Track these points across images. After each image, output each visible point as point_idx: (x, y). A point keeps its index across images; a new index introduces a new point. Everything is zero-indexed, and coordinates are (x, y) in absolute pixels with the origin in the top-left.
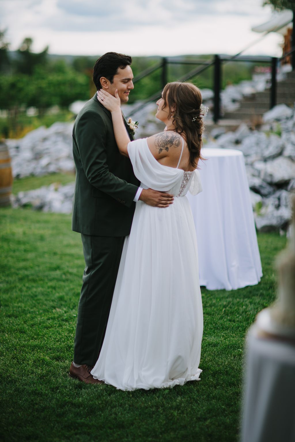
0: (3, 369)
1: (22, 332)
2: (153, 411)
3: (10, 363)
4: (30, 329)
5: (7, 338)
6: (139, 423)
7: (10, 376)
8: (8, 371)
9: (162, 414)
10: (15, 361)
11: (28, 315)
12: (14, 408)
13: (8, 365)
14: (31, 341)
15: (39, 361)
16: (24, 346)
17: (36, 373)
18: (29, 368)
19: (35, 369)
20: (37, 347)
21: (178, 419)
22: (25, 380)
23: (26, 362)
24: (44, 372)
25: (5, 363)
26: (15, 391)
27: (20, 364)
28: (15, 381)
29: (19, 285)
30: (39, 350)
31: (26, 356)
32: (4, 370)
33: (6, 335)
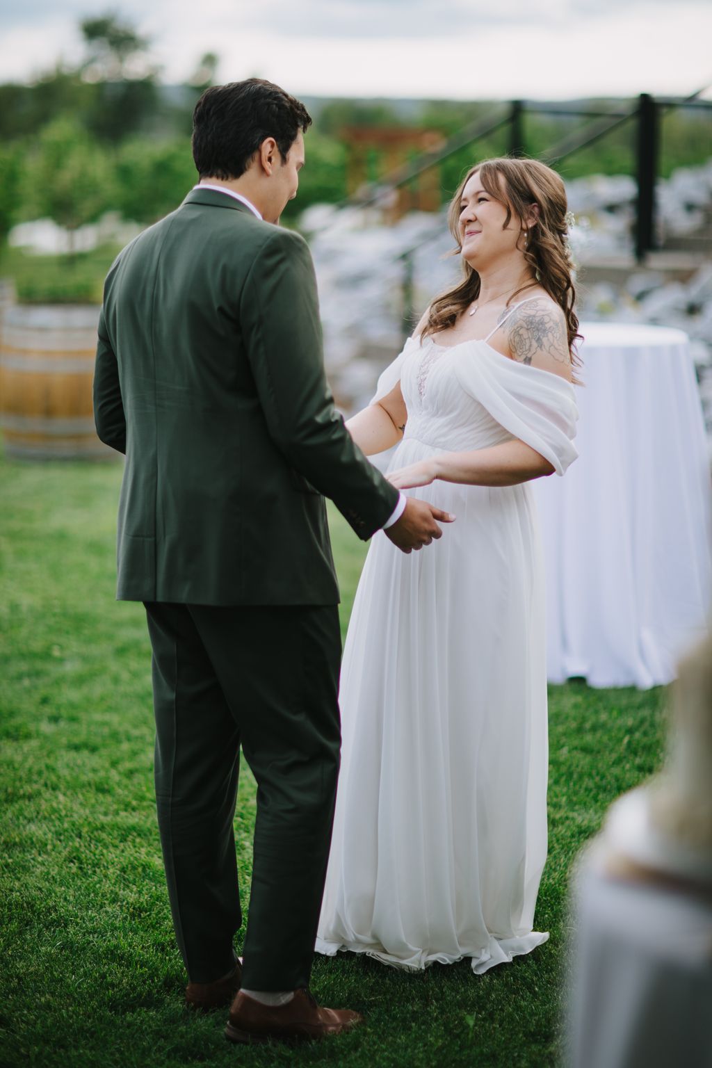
0: (40, 889)
1: (102, 789)
2: (414, 1012)
3: (59, 873)
4: (125, 781)
5: (61, 807)
6: (375, 1043)
7: (54, 907)
8: (51, 894)
9: (436, 1019)
10: (74, 868)
11: (125, 746)
12: (53, 994)
13: (53, 877)
14: (123, 814)
15: (134, 868)
16: (102, 828)
17: (124, 900)
18: (107, 886)
19: (122, 892)
20: (135, 831)
21: (477, 1036)
22: (91, 919)
23: (101, 871)
24: (145, 898)
25: (48, 873)
26: (63, 948)
27: (85, 875)
28: (66, 920)
29: (114, 666)
30: (138, 840)
31: (103, 855)
32: (42, 891)
33: (61, 797)
